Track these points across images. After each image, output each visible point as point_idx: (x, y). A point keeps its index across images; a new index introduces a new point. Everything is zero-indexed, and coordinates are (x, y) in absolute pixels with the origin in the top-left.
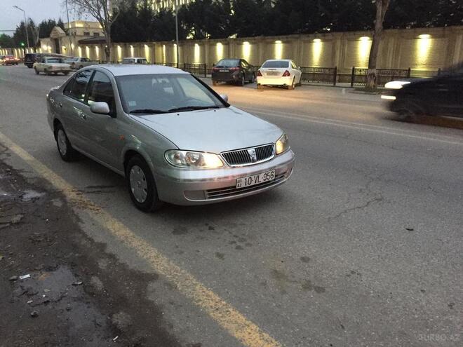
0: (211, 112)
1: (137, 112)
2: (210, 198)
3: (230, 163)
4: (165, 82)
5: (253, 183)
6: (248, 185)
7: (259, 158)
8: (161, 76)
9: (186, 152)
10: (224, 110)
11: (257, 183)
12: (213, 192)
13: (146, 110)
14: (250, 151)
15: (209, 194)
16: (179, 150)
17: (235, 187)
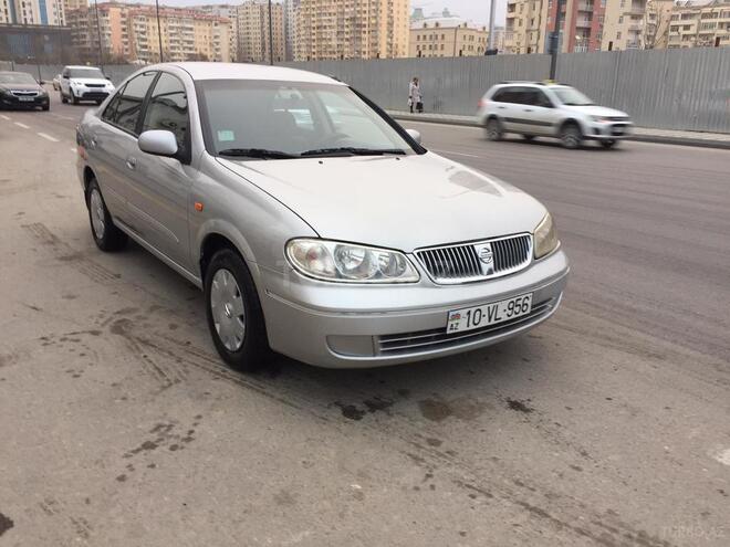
0: (391, 161)
1: (236, 154)
2: (384, 353)
3: (435, 274)
4: (297, 98)
5: (484, 322)
6: (472, 327)
7: (499, 265)
8: (290, 85)
9: (335, 244)
10: (413, 159)
11: (493, 322)
12: (393, 341)
13: (253, 150)
14: (480, 249)
15: (385, 345)
16: (319, 238)
17: (446, 328)
